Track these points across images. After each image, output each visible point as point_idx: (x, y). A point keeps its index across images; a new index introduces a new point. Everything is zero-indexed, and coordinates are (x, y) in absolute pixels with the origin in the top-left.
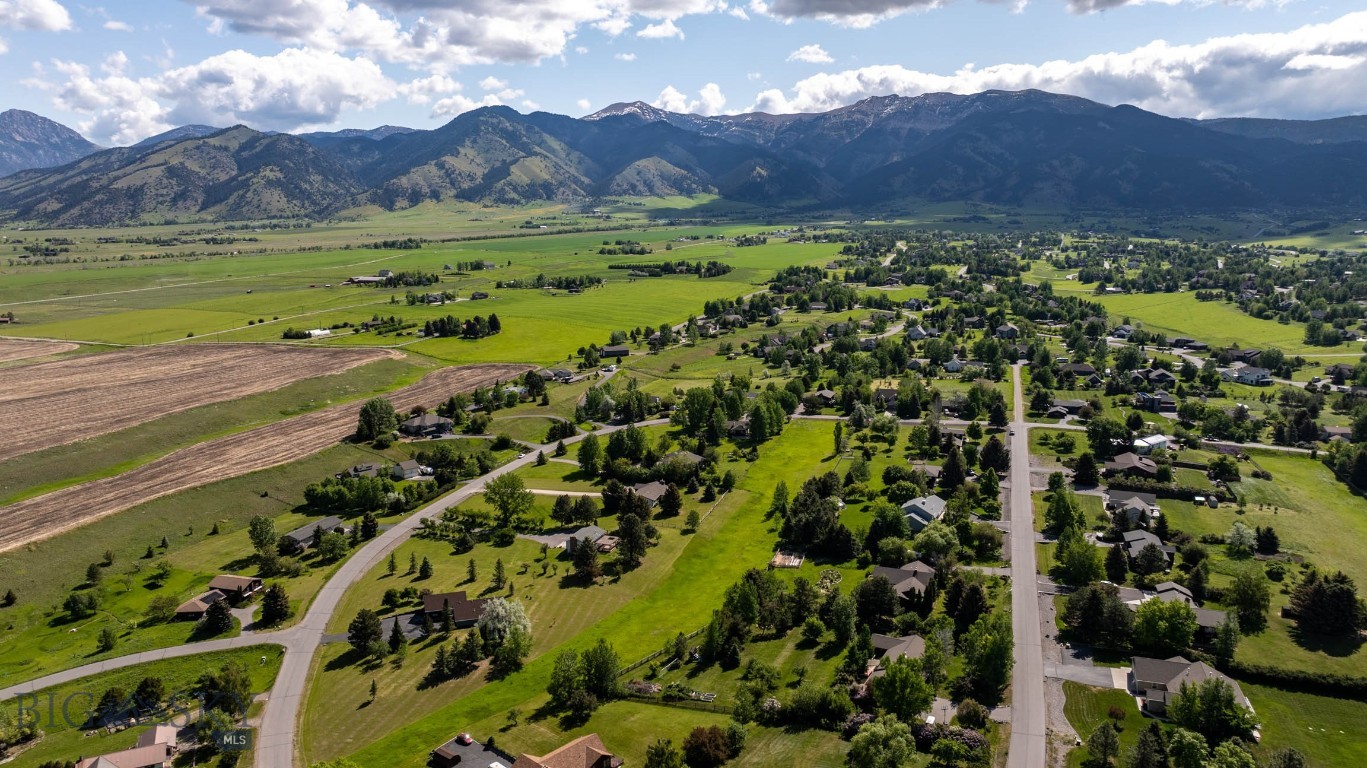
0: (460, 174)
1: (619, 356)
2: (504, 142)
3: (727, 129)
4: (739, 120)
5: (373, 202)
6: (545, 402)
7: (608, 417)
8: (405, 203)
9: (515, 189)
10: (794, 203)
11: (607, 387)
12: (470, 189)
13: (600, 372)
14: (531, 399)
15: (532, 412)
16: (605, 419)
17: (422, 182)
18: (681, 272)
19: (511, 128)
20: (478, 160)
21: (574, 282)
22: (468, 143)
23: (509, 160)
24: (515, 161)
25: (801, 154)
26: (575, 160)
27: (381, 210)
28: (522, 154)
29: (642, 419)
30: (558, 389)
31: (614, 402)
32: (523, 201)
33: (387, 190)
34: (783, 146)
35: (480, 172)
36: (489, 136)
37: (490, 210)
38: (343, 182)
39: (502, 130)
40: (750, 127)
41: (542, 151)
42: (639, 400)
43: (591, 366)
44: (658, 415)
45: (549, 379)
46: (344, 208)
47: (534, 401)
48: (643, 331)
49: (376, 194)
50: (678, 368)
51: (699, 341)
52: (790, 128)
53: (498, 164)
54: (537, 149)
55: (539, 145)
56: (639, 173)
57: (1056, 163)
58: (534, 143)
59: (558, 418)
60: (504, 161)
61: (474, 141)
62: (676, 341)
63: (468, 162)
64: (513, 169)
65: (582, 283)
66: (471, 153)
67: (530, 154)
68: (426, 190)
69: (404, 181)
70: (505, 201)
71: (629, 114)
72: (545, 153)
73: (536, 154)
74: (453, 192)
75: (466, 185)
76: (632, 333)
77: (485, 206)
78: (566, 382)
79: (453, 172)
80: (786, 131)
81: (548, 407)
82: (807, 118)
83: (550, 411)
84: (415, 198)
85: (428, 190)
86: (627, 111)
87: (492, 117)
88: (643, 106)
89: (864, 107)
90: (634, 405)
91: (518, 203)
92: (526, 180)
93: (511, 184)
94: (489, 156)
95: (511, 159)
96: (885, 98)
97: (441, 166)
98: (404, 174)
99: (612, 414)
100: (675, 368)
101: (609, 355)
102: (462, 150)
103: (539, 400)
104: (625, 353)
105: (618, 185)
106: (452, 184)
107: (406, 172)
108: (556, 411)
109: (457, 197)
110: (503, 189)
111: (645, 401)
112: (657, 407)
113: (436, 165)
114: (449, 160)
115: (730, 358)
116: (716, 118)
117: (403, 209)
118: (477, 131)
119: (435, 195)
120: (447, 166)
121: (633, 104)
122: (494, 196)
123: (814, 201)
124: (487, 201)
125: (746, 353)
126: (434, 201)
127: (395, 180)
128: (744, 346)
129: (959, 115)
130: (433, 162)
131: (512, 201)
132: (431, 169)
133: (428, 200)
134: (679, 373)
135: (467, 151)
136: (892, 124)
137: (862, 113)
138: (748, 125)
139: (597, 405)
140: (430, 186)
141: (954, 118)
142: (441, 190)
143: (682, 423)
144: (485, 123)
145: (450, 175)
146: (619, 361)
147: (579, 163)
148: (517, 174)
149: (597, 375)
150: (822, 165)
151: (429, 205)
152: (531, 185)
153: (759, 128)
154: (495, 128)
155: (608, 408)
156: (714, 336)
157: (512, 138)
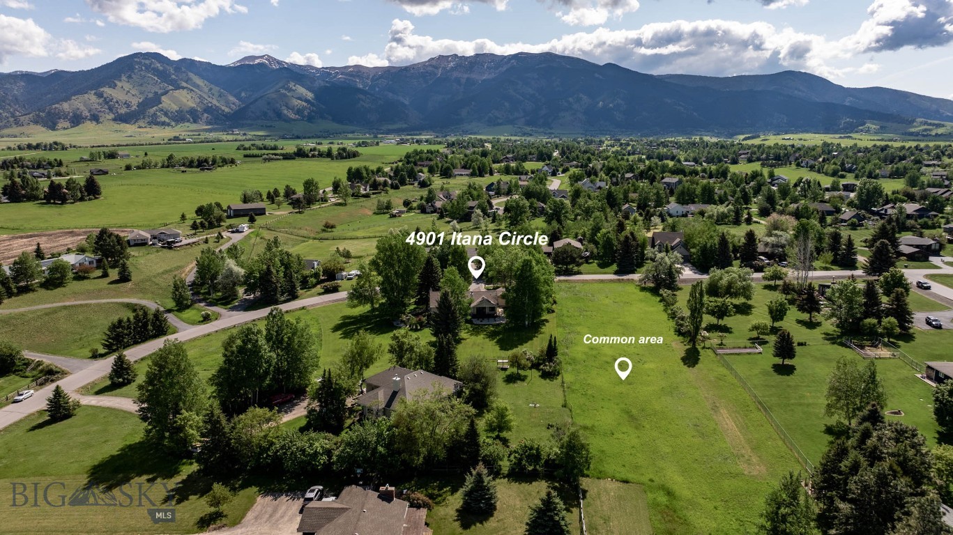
0: (117, 102)
1: (252, 216)
2: (156, 78)
3: (335, 77)
4: (343, 71)
5: (36, 122)
6: (124, 278)
7: (234, 296)
8: (67, 124)
9: (166, 114)
10: (391, 127)
11: (233, 251)
12: (126, 114)
13: (224, 234)
14: (99, 273)
15: (99, 293)
16: (227, 300)
17: (82, 107)
18: (313, 156)
19: (161, 68)
20: (133, 92)
21: (206, 161)
22: (124, 78)
23: (160, 91)
24: (166, 93)
25: (390, 95)
26: (217, 94)
27: (44, 129)
28: (171, 87)
29: (294, 297)
30: (152, 256)
31: (242, 271)
32: (173, 123)
33: (49, 113)
34: (377, 89)
35: (135, 102)
36: (143, 73)
37: (145, 130)
38: (7, 107)
39: (153, 69)
40: (352, 76)
41: (189, 86)
42: (287, 266)
43: (211, 226)
44: (319, 288)
45: (142, 244)
46: (6, 127)
47: (105, 275)
48: (282, 192)
49: (38, 116)
50: (333, 227)
51: (350, 200)
52: (381, 77)
53: (151, 95)
54: (184, 84)
55: (186, 82)
56: (269, 103)
57: (571, 99)
58: (181, 80)
59: (144, 302)
60: (156, 93)
61: (130, 77)
62: (324, 200)
63: (124, 93)
64: (163, 98)
65: (214, 162)
66: (127, 86)
67: (178, 87)
68: (86, 113)
69: (66, 106)
70: (157, 124)
71: (259, 64)
72: (192, 88)
73: (183, 88)
74: (111, 116)
75: (123, 111)
76: (269, 193)
77: (140, 127)
78: (169, 246)
79: (111, 100)
80: (377, 79)
81: (129, 285)
82: (394, 71)
83: (131, 292)
84: (76, 120)
85: (88, 114)
86: (257, 61)
87: (146, 59)
88: (270, 58)
89: (434, 63)
90: (278, 276)
91: (169, 125)
92: (175, 107)
93: (162, 110)
94: (143, 89)
95: (162, 91)
96: (448, 56)
97: (100, 95)
98: (66, 101)
99: (241, 291)
100: (329, 227)
101: (238, 214)
102: (119, 84)
103: (114, 274)
104: (261, 212)
105: (252, 112)
106: (111, 109)
107: (67, 99)
108: (142, 291)
109: (114, 120)
110: (155, 114)
111: (295, 266)
112: (316, 275)
113: (95, 94)
114: (107, 91)
115: (393, 216)
116: (327, 68)
117: (65, 129)
118: (131, 68)
119: (95, 118)
120: (105, 95)
121: (262, 57)
122: (147, 120)
123: (405, 126)
124: (141, 123)
125: (411, 209)
126: (94, 123)
127: (57, 105)
128: (406, 203)
129: (500, 69)
130: (93, 92)
131: (163, 124)
132: (91, 98)
133: (89, 122)
134: (336, 232)
135: (123, 84)
136: (455, 74)
137: (434, 67)
138: (350, 74)
139: (214, 277)
140: (90, 111)
141: (497, 71)
142: (100, 114)
143: (369, 299)
144: (140, 63)
145: (109, 103)
146: (252, 220)
147: (220, 96)
148: (166, 102)
149: (220, 237)
150: (407, 103)
151: (89, 125)
152: (180, 112)
153: (358, 76)
154: (148, 68)
155: (232, 282)
156: (367, 196)
157: (163, 76)
